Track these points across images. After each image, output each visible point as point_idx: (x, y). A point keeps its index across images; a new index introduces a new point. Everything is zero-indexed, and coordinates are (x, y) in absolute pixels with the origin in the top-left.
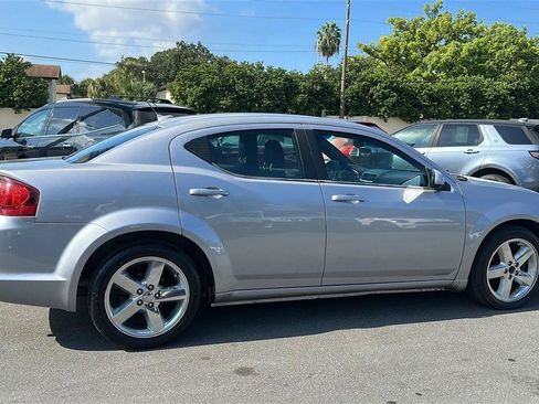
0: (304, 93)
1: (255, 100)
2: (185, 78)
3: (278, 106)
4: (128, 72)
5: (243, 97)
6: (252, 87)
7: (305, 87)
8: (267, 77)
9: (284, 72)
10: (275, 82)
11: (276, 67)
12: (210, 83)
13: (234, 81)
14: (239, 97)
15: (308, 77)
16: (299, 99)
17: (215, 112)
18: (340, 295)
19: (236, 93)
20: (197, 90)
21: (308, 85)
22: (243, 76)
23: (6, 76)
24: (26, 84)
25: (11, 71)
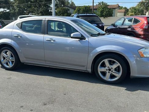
4: (141, 4)
23: (103, 8)
24: (107, 10)
25: (104, 7)
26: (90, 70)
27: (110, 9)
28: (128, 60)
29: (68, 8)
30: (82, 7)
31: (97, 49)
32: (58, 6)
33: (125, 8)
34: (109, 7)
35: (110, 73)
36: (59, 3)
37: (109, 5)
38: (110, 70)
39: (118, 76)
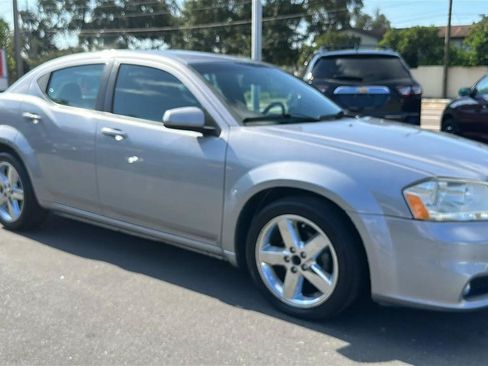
26: (231, 254)
29: (357, 35)
32: (324, 28)
35: (297, 275)
36: (330, 19)
38: (296, 260)
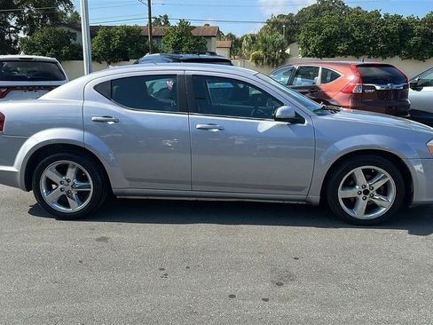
0: (418, 35)
1: (370, 45)
2: (310, 29)
3: (390, 48)
4: (273, 27)
5: (360, 42)
6: (368, 33)
7: (419, 30)
8: (383, 23)
9: (400, 17)
10: (390, 28)
11: (392, 14)
12: (330, 31)
13: (352, 29)
14: (356, 42)
15: (424, 20)
16: (412, 42)
17: (333, 56)
18: (213, 200)
19: (353, 38)
20: (318, 39)
21: (422, 28)
22: (360, 24)
23: (179, 36)
24: (191, 41)
25: (182, 33)
26: (315, 197)
27: (199, 38)
28: (409, 166)
30: (117, 28)
31: (336, 144)
33: (231, 37)
34: (194, 33)
35: (366, 201)
36: (38, 15)
37: (194, 27)
38: (366, 192)
39: (385, 204)
